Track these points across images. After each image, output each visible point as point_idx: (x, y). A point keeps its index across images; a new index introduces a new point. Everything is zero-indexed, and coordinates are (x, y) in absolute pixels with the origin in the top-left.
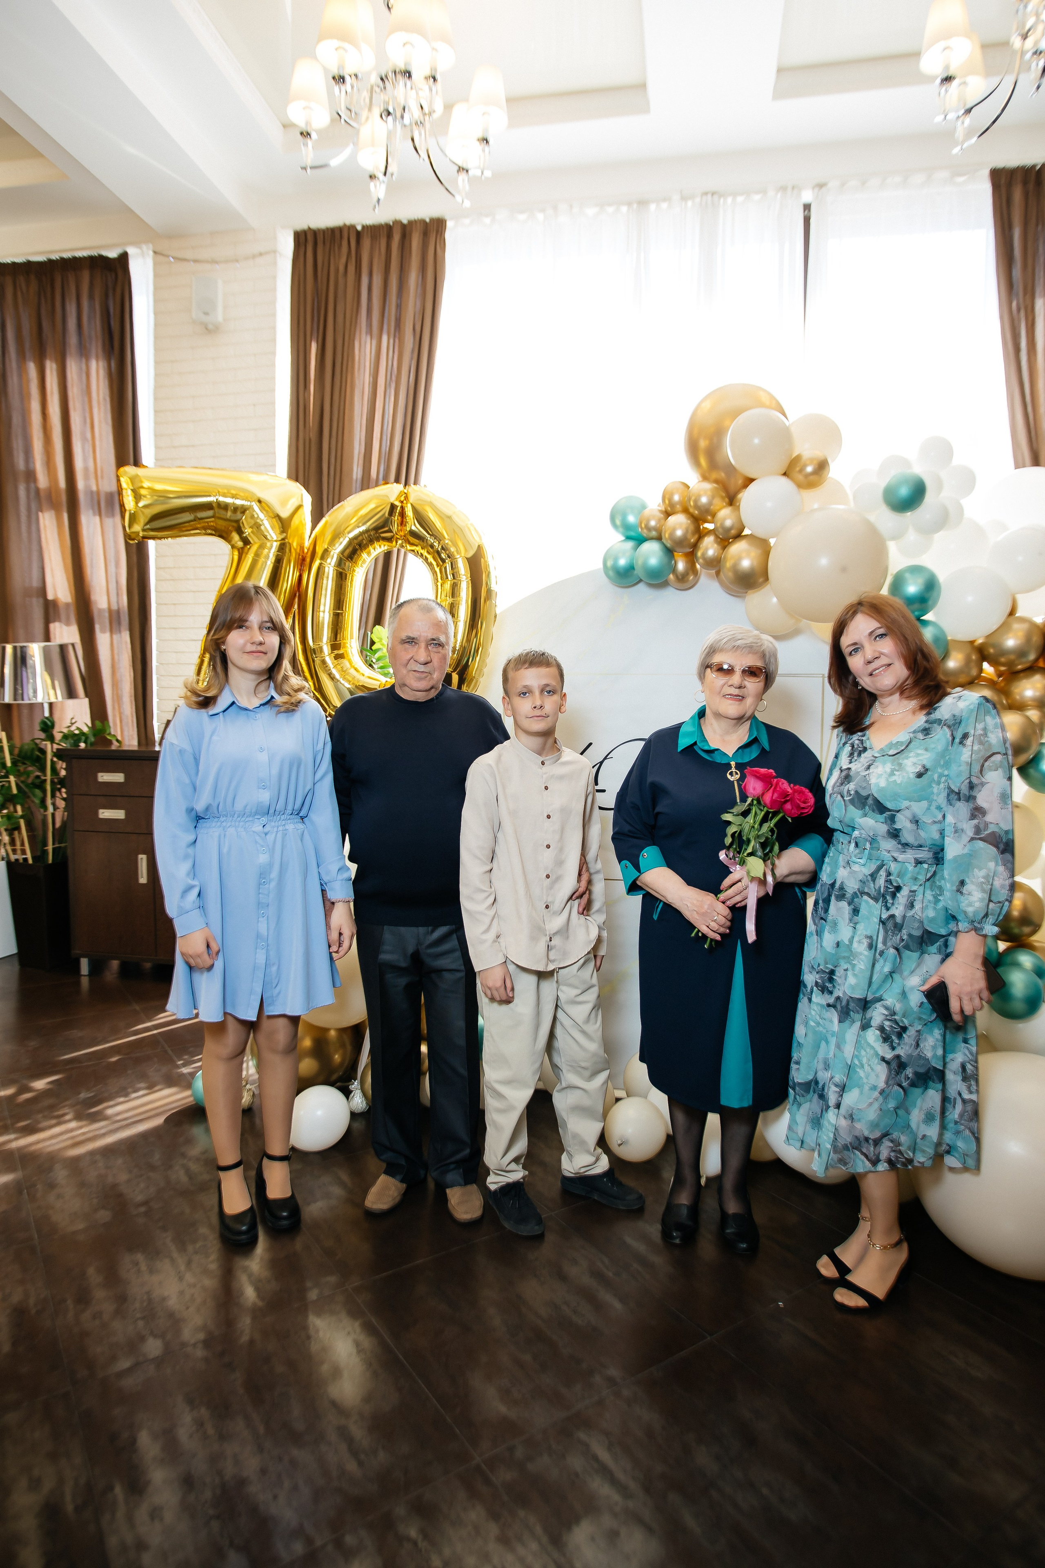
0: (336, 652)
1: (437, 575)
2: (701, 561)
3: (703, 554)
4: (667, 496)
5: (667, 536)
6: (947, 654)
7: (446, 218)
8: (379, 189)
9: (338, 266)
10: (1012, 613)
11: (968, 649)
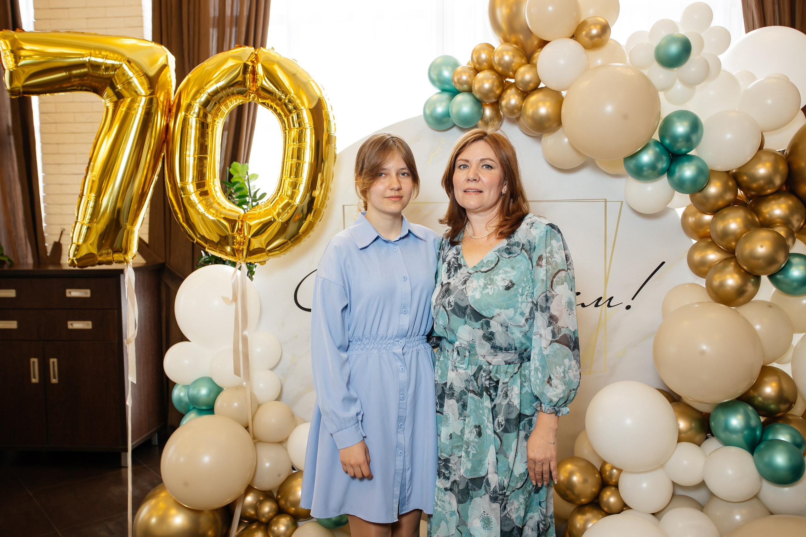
0: (201, 190)
1: (285, 123)
2: (504, 109)
3: (506, 104)
4: (475, 56)
5: (476, 89)
6: (708, 183)
10: (760, 148)
11: (725, 177)
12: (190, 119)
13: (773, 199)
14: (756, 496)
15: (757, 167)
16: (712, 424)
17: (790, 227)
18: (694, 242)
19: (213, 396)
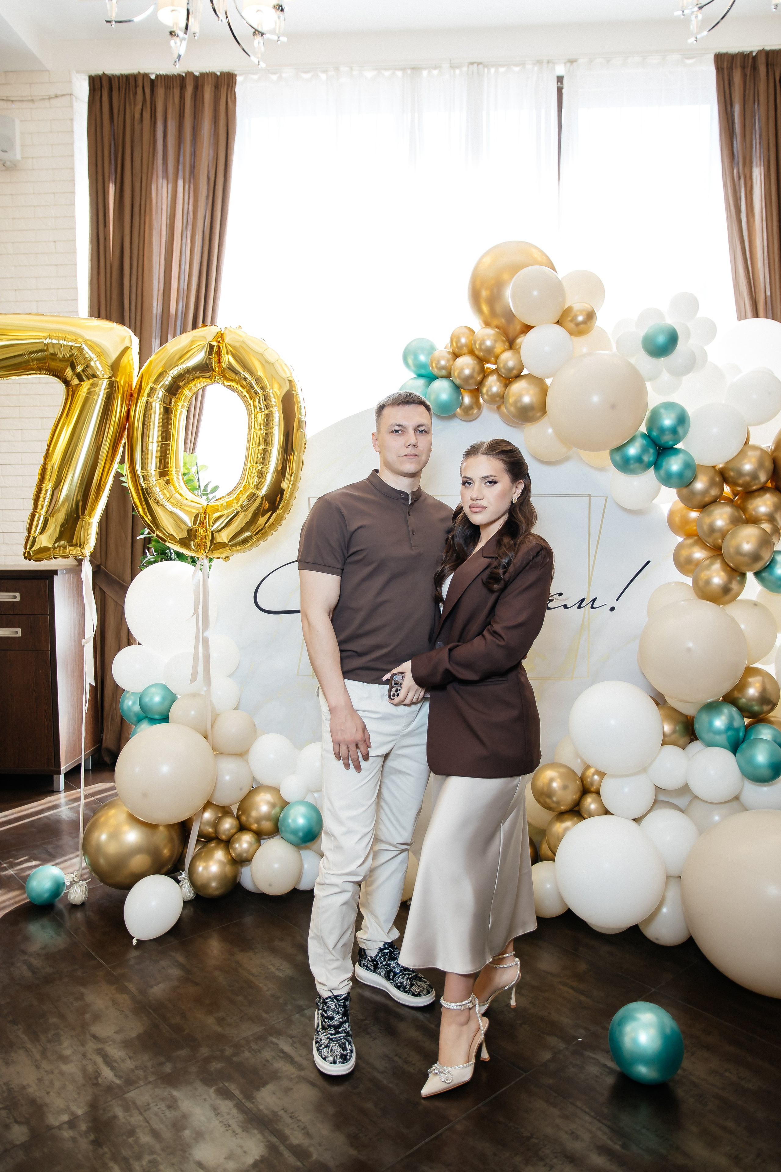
1: (250, 407)
2: (485, 397)
3: (487, 391)
4: (454, 339)
5: (456, 374)
6: (695, 478)
7: (236, 73)
8: (179, 46)
9: (134, 113)
10: (746, 443)
11: (711, 473)
12: (153, 404)
13: (759, 496)
14: (737, 798)
15: (743, 462)
16: (697, 726)
17: (775, 524)
18: (680, 539)
19: (167, 704)
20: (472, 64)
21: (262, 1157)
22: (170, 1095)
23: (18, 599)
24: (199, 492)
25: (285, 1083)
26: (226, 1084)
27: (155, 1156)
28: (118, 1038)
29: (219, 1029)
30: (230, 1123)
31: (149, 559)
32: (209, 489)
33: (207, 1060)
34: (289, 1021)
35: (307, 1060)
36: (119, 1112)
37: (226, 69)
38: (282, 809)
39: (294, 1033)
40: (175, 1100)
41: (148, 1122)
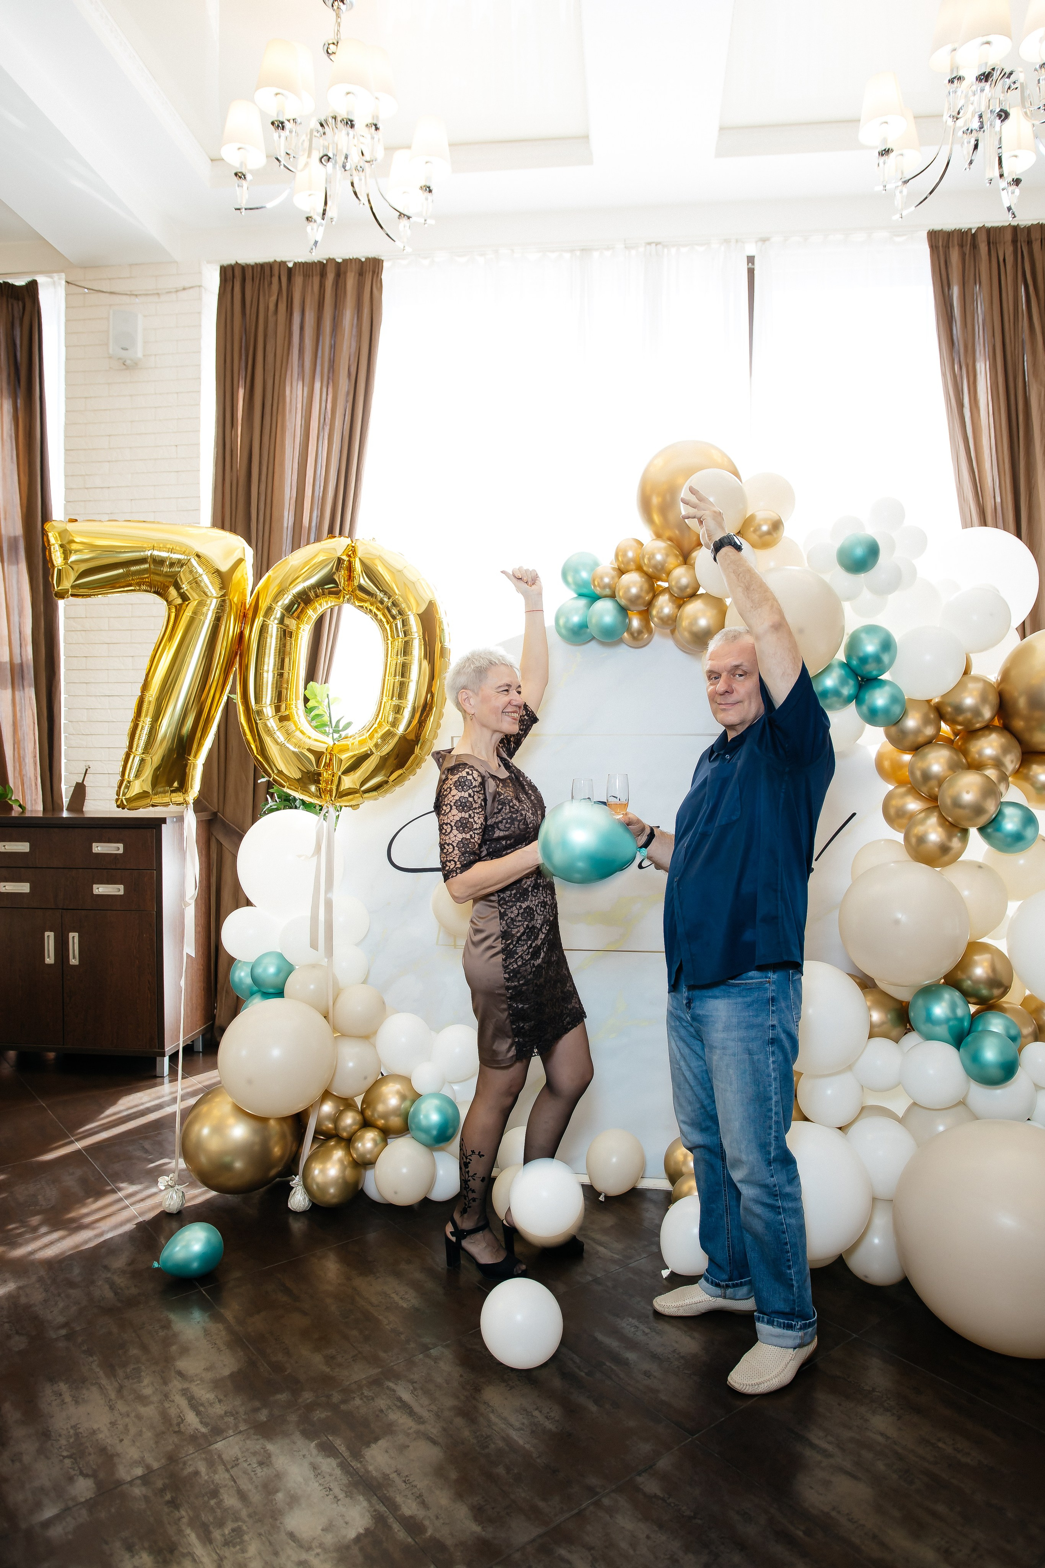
0: (280, 714)
1: (387, 633)
2: (656, 619)
3: (658, 613)
4: (620, 553)
5: (621, 594)
6: (904, 713)
7: (382, 258)
8: (316, 232)
9: (268, 304)
10: (966, 672)
11: (925, 708)
12: (270, 626)
13: (984, 736)
14: (963, 1102)
15: (963, 695)
16: (912, 1015)
17: (1003, 768)
18: (891, 787)
19: (282, 975)
20: (649, 244)
21: (367, 1530)
22: (262, 1448)
23: (121, 851)
24: (331, 729)
25: (401, 1439)
26: (331, 1438)
27: (240, 1524)
28: (209, 1376)
29: (327, 1370)
30: (332, 1487)
31: (271, 806)
32: (341, 725)
33: (310, 1408)
34: (410, 1363)
35: (428, 1411)
36: (202, 1468)
37: (371, 255)
38: (413, 1102)
39: (416, 1377)
40: (269, 1456)
41: (235, 1482)
